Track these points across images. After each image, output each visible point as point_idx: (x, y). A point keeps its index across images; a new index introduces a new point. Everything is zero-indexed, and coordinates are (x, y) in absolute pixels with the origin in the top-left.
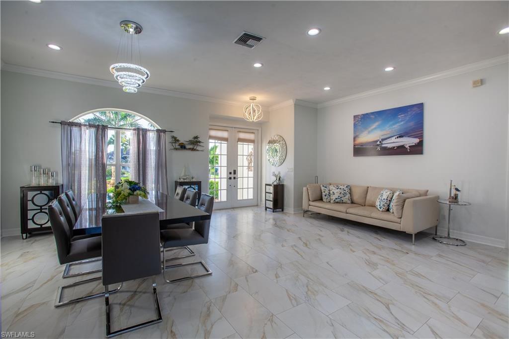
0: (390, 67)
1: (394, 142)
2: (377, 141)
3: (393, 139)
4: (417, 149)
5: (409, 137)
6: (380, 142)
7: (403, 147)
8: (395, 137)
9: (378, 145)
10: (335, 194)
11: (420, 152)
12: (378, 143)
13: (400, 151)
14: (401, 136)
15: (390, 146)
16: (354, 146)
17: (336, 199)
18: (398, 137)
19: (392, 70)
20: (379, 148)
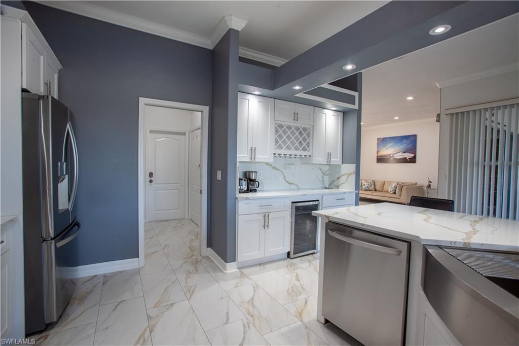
1: (400, 156)
4: (413, 160)
5: (408, 153)
6: (393, 155)
7: (405, 158)
8: (401, 153)
9: (391, 157)
11: (415, 162)
13: (404, 161)
14: (404, 152)
15: (398, 158)
16: (377, 157)
17: (366, 188)
20: (392, 159)
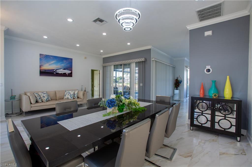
0: (78, 44)
1: (62, 71)
2: (54, 70)
3: (62, 70)
4: (70, 75)
5: (68, 70)
6: (56, 70)
7: (65, 74)
8: (62, 69)
9: (54, 72)
10: (45, 97)
11: (71, 76)
12: (55, 71)
13: (64, 75)
14: (65, 69)
15: (60, 72)
16: (40, 70)
17: (47, 99)
18: (63, 69)
19: (79, 46)
20: (55, 73)
